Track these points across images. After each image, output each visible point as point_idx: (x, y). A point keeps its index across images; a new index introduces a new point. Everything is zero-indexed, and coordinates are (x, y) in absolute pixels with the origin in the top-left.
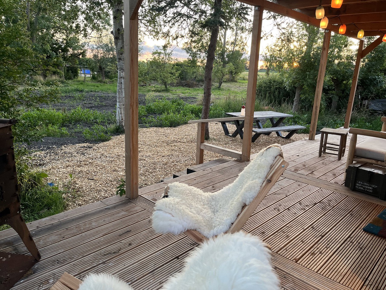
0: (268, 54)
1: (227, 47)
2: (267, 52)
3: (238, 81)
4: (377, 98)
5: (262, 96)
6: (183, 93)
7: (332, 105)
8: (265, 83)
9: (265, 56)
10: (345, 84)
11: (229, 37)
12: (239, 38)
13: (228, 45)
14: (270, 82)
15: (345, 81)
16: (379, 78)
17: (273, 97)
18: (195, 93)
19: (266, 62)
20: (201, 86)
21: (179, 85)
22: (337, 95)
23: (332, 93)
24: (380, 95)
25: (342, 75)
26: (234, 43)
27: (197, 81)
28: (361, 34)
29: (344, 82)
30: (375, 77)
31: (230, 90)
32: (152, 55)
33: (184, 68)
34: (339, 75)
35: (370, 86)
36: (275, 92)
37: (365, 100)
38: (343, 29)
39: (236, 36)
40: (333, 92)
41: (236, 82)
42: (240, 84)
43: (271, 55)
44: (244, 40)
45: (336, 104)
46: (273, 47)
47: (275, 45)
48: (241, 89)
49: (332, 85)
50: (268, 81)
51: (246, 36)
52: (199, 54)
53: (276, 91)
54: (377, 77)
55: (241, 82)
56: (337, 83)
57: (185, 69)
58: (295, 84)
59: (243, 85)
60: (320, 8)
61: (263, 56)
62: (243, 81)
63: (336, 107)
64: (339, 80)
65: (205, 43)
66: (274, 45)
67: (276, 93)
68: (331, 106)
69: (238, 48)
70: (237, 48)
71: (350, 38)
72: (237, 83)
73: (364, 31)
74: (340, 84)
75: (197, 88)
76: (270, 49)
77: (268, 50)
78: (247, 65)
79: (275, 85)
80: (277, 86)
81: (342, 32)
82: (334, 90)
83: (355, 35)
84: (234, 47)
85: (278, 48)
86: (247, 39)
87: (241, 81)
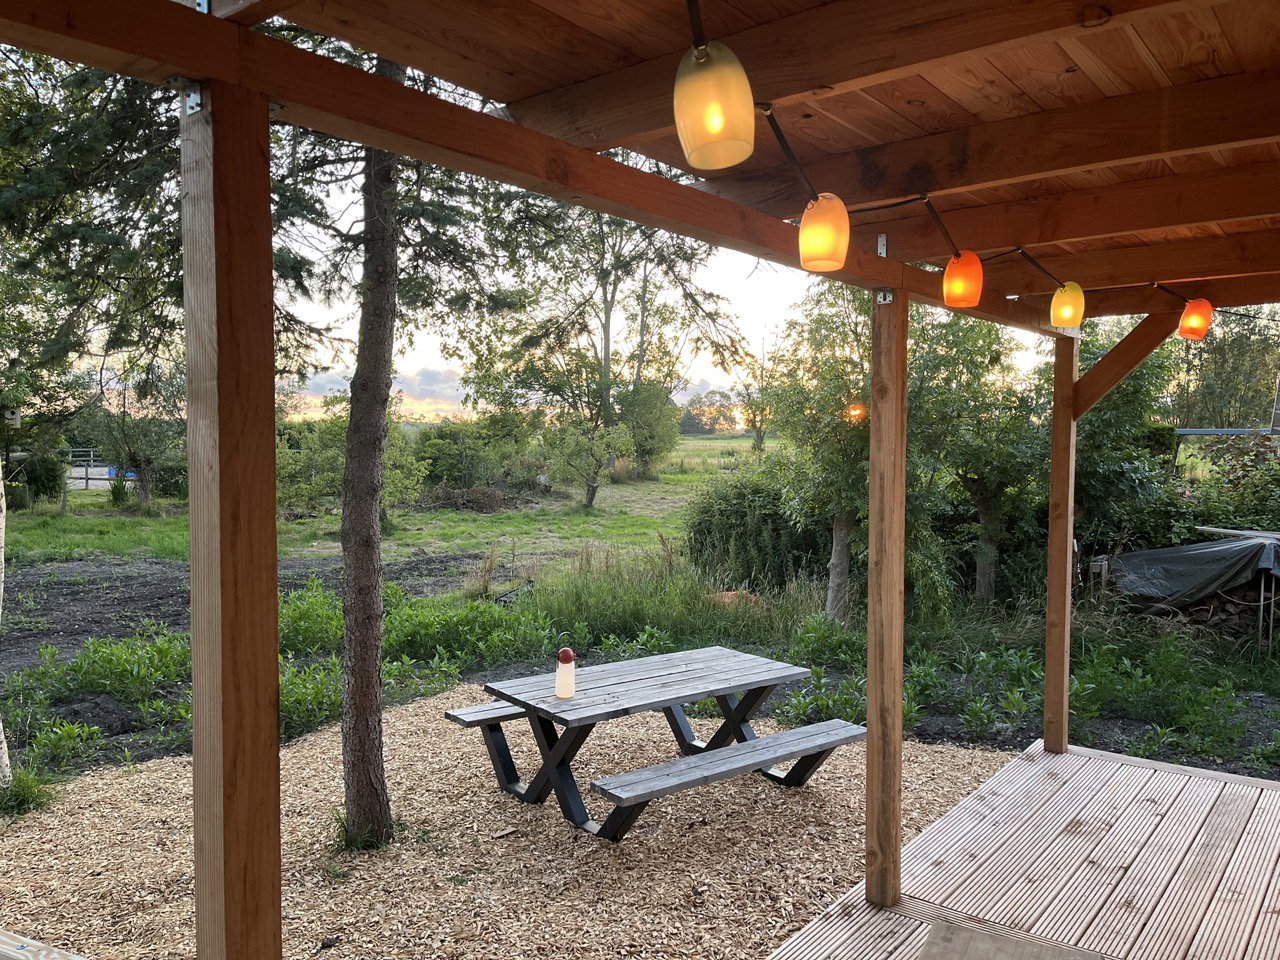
0: (755, 386)
1: (616, 368)
2: (750, 380)
3: (661, 476)
4: (1139, 546)
5: (714, 546)
6: (445, 538)
7: (978, 577)
8: (725, 498)
9: (744, 392)
10: (1013, 499)
11: (620, 338)
12: (655, 339)
13: (617, 362)
14: (741, 496)
15: (1014, 486)
16: (1136, 470)
17: (753, 552)
18: (492, 533)
19: (750, 411)
20: (527, 503)
21: (443, 506)
22: (990, 540)
23: (969, 533)
24: (1149, 534)
25: (998, 467)
26: (639, 357)
27: (515, 486)
28: (1067, 308)
29: (1009, 490)
30: (1122, 467)
31: (625, 513)
32: (325, 408)
33: (463, 444)
34: (987, 463)
35: (1105, 499)
36: (759, 534)
37: (1098, 553)
38: (967, 277)
39: (642, 335)
40: (975, 527)
41: (655, 479)
42: (667, 487)
43: (762, 390)
44: (671, 347)
45: (993, 575)
46: (769, 365)
47: (773, 359)
48: (665, 506)
49: (966, 501)
50: (732, 493)
51: (675, 334)
52: (523, 396)
53: (764, 528)
54: (1126, 466)
55: (673, 480)
56: (982, 494)
57: (470, 448)
58: (825, 504)
59: (677, 490)
60: (706, 63)
61: (739, 394)
62: (680, 477)
63: (993, 586)
64: (988, 485)
65: (540, 359)
66: (769, 359)
67: (766, 535)
68: (974, 582)
69: (654, 371)
70: (650, 373)
71: (1010, 329)
72: (659, 483)
73: (1084, 292)
74: (995, 496)
75: (510, 513)
76: (758, 373)
77: (751, 375)
78: (704, 419)
79: (757, 503)
80: (764, 507)
81: (963, 299)
82: (975, 519)
83: (1034, 314)
84: (639, 367)
85: (782, 368)
86: (680, 343)
87: (673, 477)
